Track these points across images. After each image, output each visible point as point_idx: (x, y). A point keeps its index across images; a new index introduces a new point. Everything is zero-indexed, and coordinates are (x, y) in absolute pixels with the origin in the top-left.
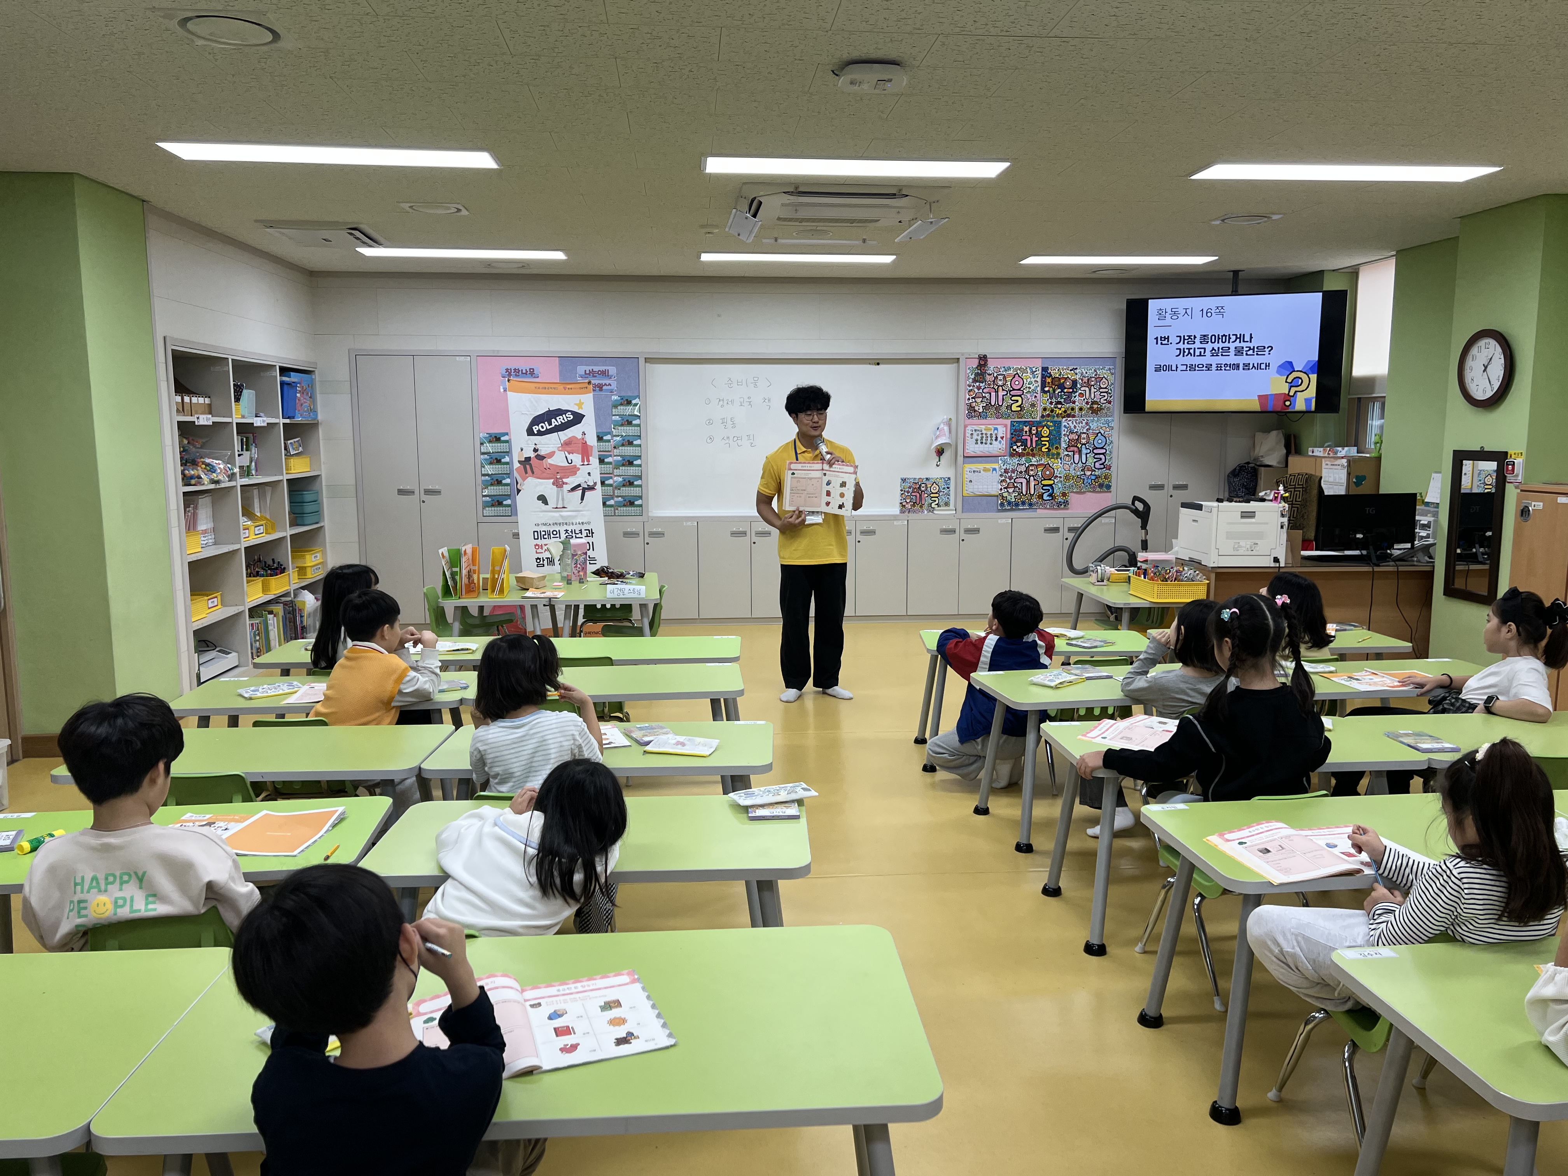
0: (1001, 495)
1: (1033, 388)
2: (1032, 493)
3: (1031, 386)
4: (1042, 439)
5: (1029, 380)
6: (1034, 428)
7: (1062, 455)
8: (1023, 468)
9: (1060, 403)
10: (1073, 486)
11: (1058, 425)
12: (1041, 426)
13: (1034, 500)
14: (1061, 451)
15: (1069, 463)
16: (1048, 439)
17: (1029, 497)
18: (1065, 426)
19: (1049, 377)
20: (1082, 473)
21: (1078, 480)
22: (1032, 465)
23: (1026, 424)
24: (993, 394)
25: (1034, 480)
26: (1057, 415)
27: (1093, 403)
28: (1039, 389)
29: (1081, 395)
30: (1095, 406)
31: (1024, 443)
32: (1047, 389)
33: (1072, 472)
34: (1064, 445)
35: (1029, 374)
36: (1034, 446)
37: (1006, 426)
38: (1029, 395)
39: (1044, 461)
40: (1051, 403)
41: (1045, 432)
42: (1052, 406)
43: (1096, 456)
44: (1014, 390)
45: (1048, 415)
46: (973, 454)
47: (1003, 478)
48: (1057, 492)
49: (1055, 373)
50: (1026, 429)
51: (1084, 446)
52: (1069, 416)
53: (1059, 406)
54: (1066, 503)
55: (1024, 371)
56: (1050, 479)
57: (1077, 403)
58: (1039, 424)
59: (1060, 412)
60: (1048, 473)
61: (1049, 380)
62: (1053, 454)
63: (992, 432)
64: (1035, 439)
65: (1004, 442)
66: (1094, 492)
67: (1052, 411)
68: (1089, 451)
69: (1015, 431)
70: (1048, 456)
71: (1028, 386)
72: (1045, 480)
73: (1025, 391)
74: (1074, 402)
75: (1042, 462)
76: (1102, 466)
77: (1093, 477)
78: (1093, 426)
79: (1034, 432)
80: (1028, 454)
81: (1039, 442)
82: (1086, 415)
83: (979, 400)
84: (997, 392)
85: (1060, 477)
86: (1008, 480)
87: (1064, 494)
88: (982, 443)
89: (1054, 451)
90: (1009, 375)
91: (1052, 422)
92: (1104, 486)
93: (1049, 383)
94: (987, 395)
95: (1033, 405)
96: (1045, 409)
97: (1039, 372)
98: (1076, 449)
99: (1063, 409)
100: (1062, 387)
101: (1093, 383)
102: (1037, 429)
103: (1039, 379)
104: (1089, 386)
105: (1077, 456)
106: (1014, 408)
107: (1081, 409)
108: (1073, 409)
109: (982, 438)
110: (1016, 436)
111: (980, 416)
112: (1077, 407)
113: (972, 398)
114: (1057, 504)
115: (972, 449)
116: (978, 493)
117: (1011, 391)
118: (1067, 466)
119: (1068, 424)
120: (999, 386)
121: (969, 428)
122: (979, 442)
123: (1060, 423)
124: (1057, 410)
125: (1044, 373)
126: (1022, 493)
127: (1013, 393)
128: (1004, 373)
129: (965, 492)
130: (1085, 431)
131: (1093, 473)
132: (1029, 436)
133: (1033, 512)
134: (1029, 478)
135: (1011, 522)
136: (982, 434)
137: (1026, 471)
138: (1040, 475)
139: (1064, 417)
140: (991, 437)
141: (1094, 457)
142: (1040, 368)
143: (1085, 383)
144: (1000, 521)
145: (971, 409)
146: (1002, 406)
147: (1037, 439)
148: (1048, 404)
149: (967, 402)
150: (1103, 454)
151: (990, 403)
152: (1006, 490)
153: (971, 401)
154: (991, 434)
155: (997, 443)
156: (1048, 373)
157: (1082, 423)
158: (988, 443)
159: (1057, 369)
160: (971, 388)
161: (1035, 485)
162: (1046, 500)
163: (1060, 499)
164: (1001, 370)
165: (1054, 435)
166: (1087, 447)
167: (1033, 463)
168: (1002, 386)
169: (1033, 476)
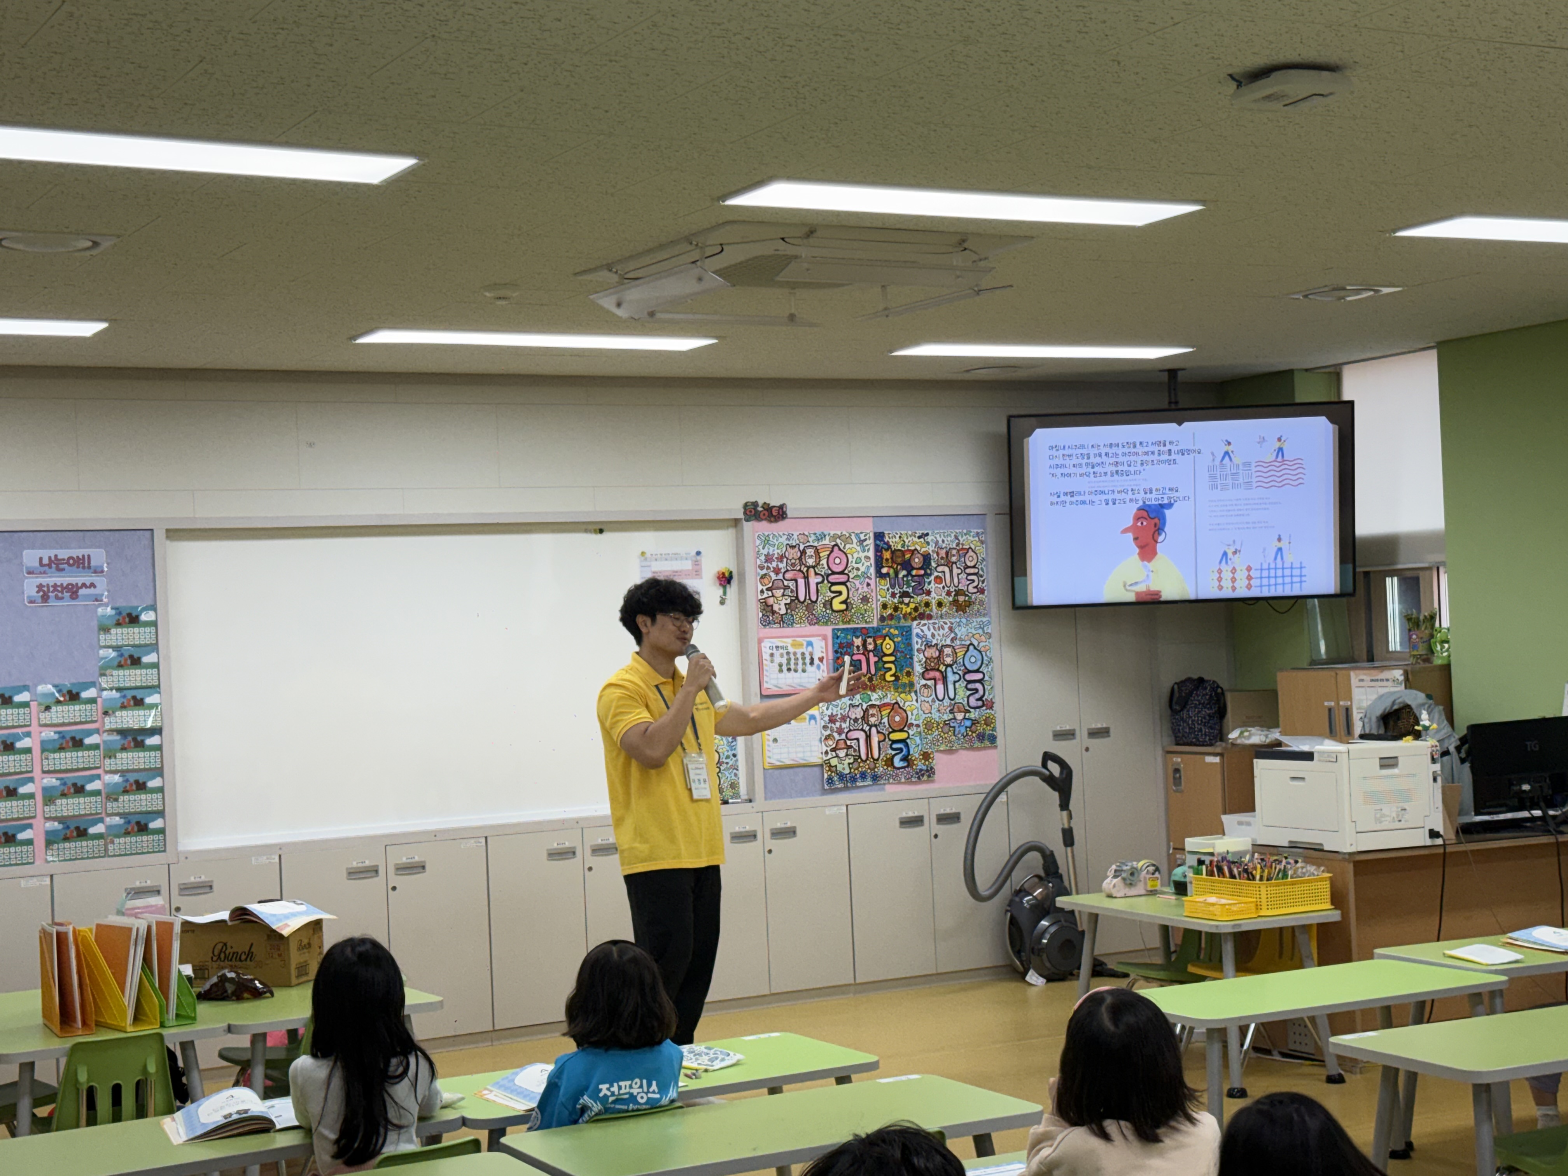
0: (827, 763)
1: (862, 569)
2: (876, 756)
3: (859, 566)
4: (886, 659)
5: (856, 555)
6: (870, 640)
7: (917, 687)
8: (858, 713)
9: (905, 594)
10: (938, 741)
11: (907, 633)
12: (880, 636)
13: (880, 770)
14: (915, 679)
15: (930, 699)
16: (892, 659)
17: (872, 765)
18: (918, 635)
19: (887, 550)
20: (951, 716)
21: (946, 729)
22: (873, 706)
23: (858, 634)
24: (801, 582)
25: (878, 732)
26: (905, 616)
27: (959, 593)
28: (872, 570)
29: (938, 580)
30: (961, 599)
32: (884, 570)
33: (936, 716)
34: (918, 669)
35: (854, 545)
36: (873, 671)
37: (825, 638)
38: (857, 582)
39: (890, 698)
40: (893, 595)
41: (888, 646)
42: (896, 601)
43: (970, 686)
44: (834, 573)
45: (891, 617)
46: (775, 691)
47: (828, 732)
48: (915, 752)
49: (895, 543)
50: (858, 642)
51: (949, 669)
52: (922, 616)
53: (906, 600)
54: (930, 772)
55: (847, 540)
56: (902, 730)
57: (933, 594)
58: (876, 634)
59: (909, 610)
60: (897, 719)
61: (887, 555)
62: (905, 685)
63: (804, 650)
64: (873, 659)
65: (824, 667)
66: (972, 748)
67: (896, 609)
68: (957, 677)
69: (841, 645)
70: (896, 689)
71: (856, 566)
72: (894, 731)
73: (851, 576)
74: (928, 593)
75: (887, 700)
76: (980, 703)
77: (968, 723)
78: (961, 632)
79: (871, 647)
80: (865, 687)
81: (880, 665)
82: (948, 615)
83: (778, 593)
84: (806, 578)
85: (918, 726)
86: (835, 735)
87: (926, 756)
88: (789, 670)
90: (824, 547)
91: (896, 628)
92: (987, 739)
93: (887, 560)
94: (792, 584)
95: (865, 599)
96: (885, 606)
97: (870, 542)
98: (937, 675)
99: (912, 606)
100: (907, 566)
101: (954, 559)
102: (875, 641)
103: (871, 554)
104: (950, 564)
105: (940, 687)
106: (837, 605)
107: (940, 604)
108: (927, 604)
109: (789, 660)
110: (842, 655)
111: (783, 621)
112: (934, 602)
113: (768, 589)
114: (917, 773)
115: (774, 682)
116: (788, 762)
117: (828, 575)
118: (927, 705)
119: (922, 631)
120: (809, 567)
121: (766, 644)
122: (785, 668)
123: (909, 630)
124: (903, 606)
125: (878, 542)
126: (860, 757)
127: (833, 578)
128: (816, 544)
129: (767, 760)
130: (948, 642)
131: (967, 715)
132: (863, 654)
133: (880, 790)
134: (870, 730)
135: (845, 811)
136: (788, 653)
137: (863, 718)
138: (887, 724)
139: (914, 619)
140: (804, 659)
141: (966, 687)
142: (872, 535)
143: (942, 558)
144: (828, 811)
145: (767, 608)
146: (816, 602)
147: (876, 659)
148: (888, 596)
149: (760, 597)
150: (980, 681)
151: (797, 598)
152: (834, 754)
153: (765, 595)
154: (803, 654)
155: (814, 668)
156: (885, 543)
157: (943, 629)
158: (800, 670)
159: (897, 536)
160: (764, 571)
161: (879, 742)
162: (899, 768)
163: (920, 765)
164: (810, 539)
165: (902, 652)
166: (955, 670)
167: (874, 702)
168: (813, 567)
169: (876, 726)
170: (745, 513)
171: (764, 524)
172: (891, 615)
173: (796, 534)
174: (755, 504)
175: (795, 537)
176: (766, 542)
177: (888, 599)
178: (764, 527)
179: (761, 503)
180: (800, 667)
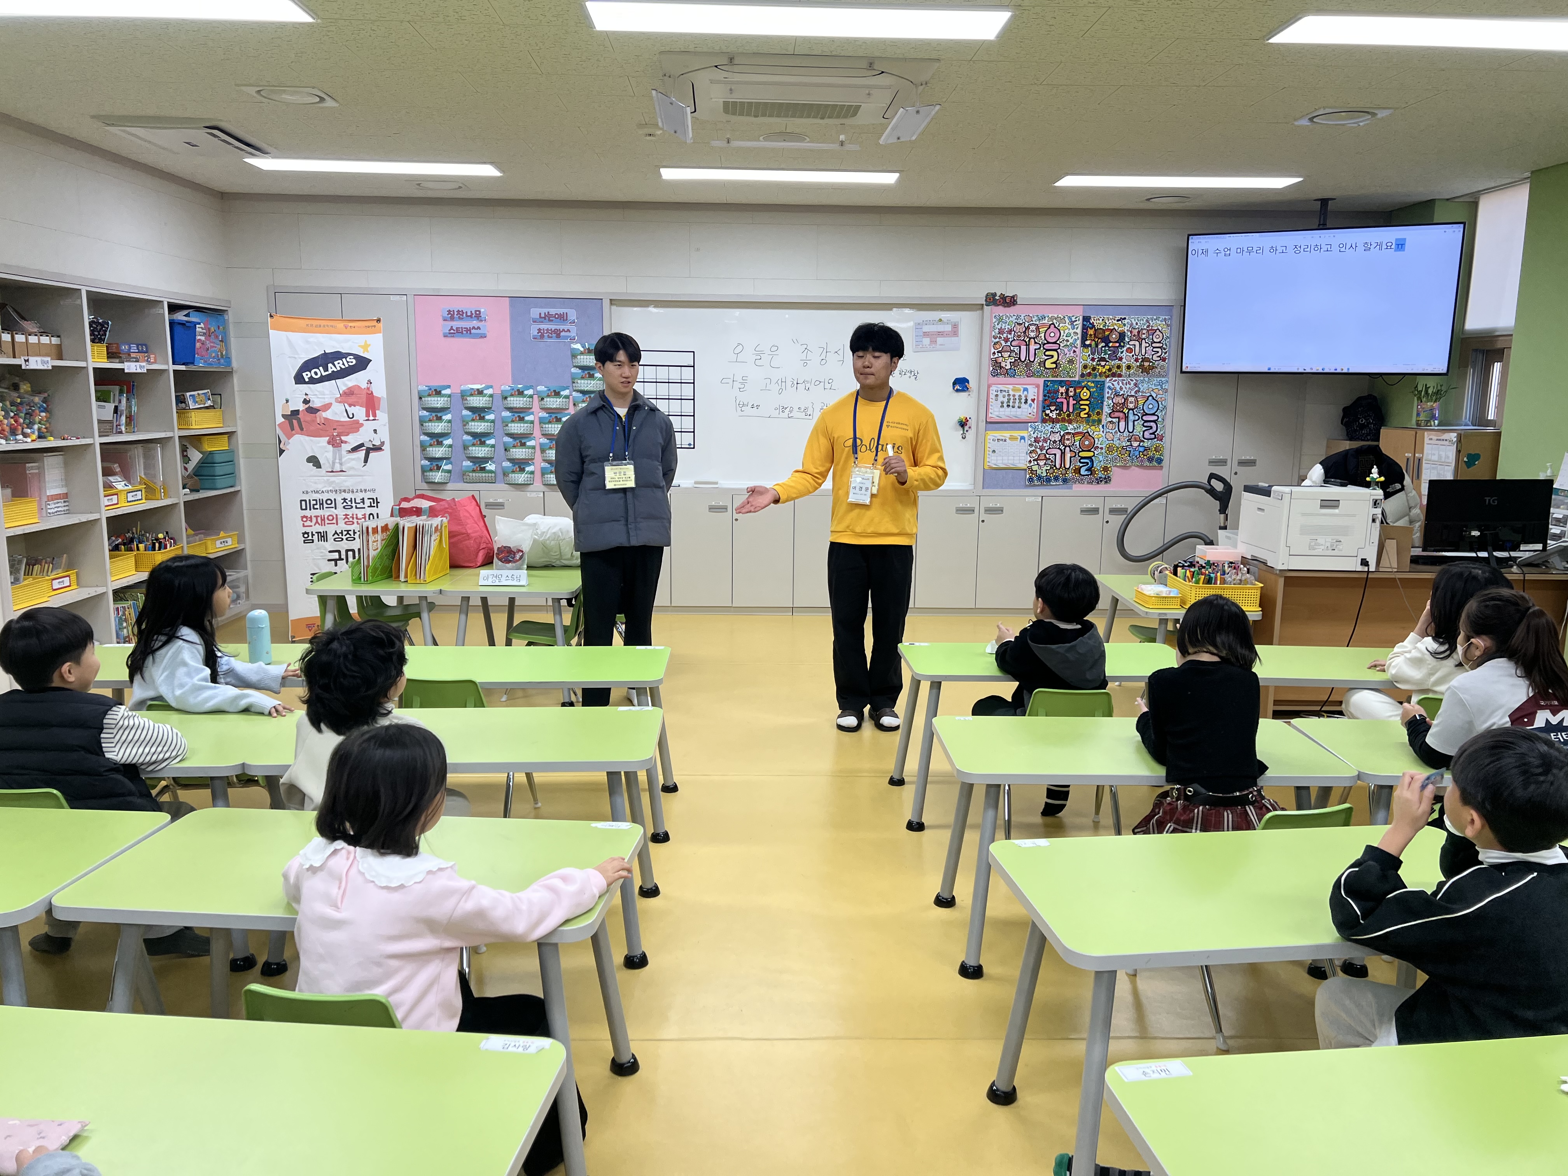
0: (1030, 468)
1: (1071, 341)
2: (1067, 466)
3: (1069, 338)
4: (1081, 402)
5: (1067, 331)
6: (1072, 389)
7: (1104, 422)
8: (1057, 437)
9: (1103, 359)
10: (1116, 459)
11: (1101, 386)
12: (1080, 387)
13: (1070, 475)
14: (1104, 417)
15: (1113, 431)
16: (1088, 402)
17: (1064, 472)
18: (1109, 388)
19: (1091, 328)
20: (1129, 443)
21: (1123, 452)
22: (1068, 433)
23: (1063, 384)
24: (1024, 348)
25: (1071, 451)
26: (1100, 374)
27: (1145, 360)
28: (1079, 342)
29: (1129, 350)
30: (1146, 364)
31: (1059, 407)
32: (1088, 342)
33: (1117, 443)
34: (1106, 410)
35: (1067, 325)
36: (1071, 410)
37: (1038, 386)
38: (1066, 350)
39: (1083, 428)
40: (1093, 360)
41: (1085, 394)
42: (1094, 363)
43: (1145, 424)
44: (1048, 343)
45: (1089, 374)
46: (997, 419)
47: (1034, 448)
48: (1097, 465)
49: (1098, 323)
50: (1062, 390)
51: (1131, 411)
52: (1114, 375)
53: (1103, 363)
54: (1107, 479)
55: (1062, 320)
56: (1089, 451)
57: (1124, 360)
58: (1077, 385)
59: (1104, 370)
60: (1087, 443)
61: (1091, 332)
62: (1094, 421)
63: (1021, 393)
64: (1072, 402)
65: (1034, 405)
66: (1141, 466)
67: (1094, 369)
68: (1137, 417)
69: (1049, 392)
70: (1088, 422)
71: (1066, 338)
72: (1083, 451)
73: (1062, 345)
74: (1121, 359)
75: (1081, 430)
76: (1153, 436)
77: (1141, 449)
78: (1144, 387)
79: (1071, 394)
80: (1063, 420)
81: (1078, 406)
82: (1135, 375)
83: (1006, 355)
84: (1028, 345)
85: (1102, 448)
86: (1038, 450)
87: (1106, 469)
88: (1008, 406)
89: (1095, 417)
90: (1044, 325)
91: (1093, 382)
92: (1155, 461)
93: (1091, 335)
94: (1016, 349)
95: (1071, 362)
96: (1085, 367)
97: (1079, 323)
98: (1121, 415)
99: (1107, 367)
100: (1106, 340)
101: (1144, 336)
102: (1075, 390)
103: (1079, 331)
104: (1140, 340)
105: (1122, 424)
106: (1048, 364)
107: (1129, 367)
108: (1119, 367)
109: (1009, 400)
110: (1050, 398)
111: (1007, 373)
112: (1124, 365)
113: (998, 352)
114: (1097, 479)
115: (997, 413)
116: (1002, 466)
117: (1045, 344)
118: (1111, 435)
119: (1113, 385)
120: (1030, 338)
121: (994, 388)
122: (1005, 405)
123: (1103, 384)
124: (1100, 367)
125: (1085, 323)
126: (1055, 466)
127: (1047, 346)
128: (1037, 323)
129: (987, 464)
130: (1133, 393)
131: (1142, 443)
132: (1065, 398)
133: (1068, 488)
134: (1065, 449)
135: (1040, 500)
136: (1009, 395)
137: (1060, 441)
138: (1078, 446)
139: (1108, 376)
140: (1020, 399)
141: (1143, 425)
142: (1081, 318)
143: (1134, 336)
144: (1027, 499)
145: (996, 365)
146: (1033, 362)
147: (1075, 402)
148: (1089, 360)
149: (992, 357)
150: (1154, 421)
151: (1019, 358)
152: (1036, 463)
153: (996, 356)
154: (1020, 396)
155: (1027, 406)
156: (1090, 323)
157: (1130, 384)
158: (1016, 406)
159: (1101, 319)
160: (997, 340)
161: (1071, 457)
162: (1084, 476)
163: (1101, 475)
164: (1033, 319)
165: (1096, 398)
166: (1136, 413)
167: (1069, 431)
168: (1034, 338)
169: (1069, 446)
170: (986, 300)
171: (1000, 308)
172: (1090, 373)
173: (1023, 316)
174: (994, 295)
175: (1022, 318)
176: (1000, 320)
177: (1089, 362)
178: (1000, 310)
179: (998, 294)
180: (1017, 405)
